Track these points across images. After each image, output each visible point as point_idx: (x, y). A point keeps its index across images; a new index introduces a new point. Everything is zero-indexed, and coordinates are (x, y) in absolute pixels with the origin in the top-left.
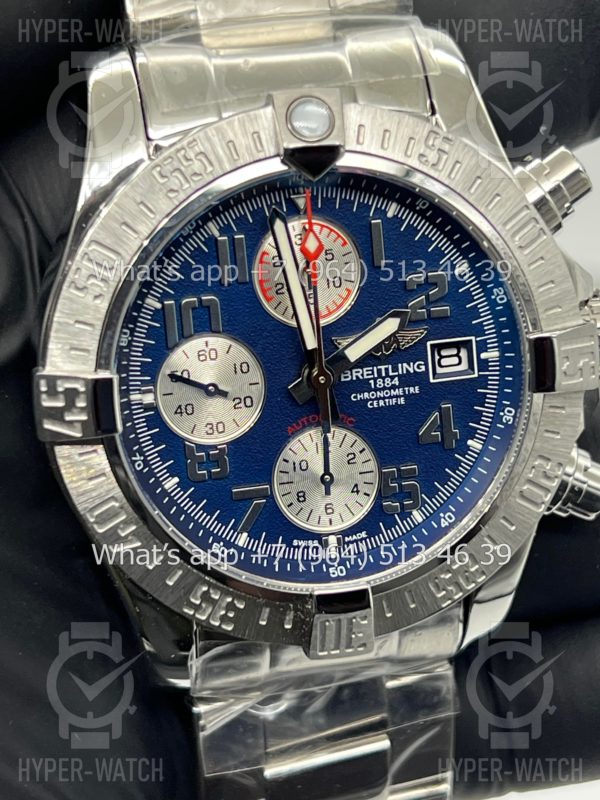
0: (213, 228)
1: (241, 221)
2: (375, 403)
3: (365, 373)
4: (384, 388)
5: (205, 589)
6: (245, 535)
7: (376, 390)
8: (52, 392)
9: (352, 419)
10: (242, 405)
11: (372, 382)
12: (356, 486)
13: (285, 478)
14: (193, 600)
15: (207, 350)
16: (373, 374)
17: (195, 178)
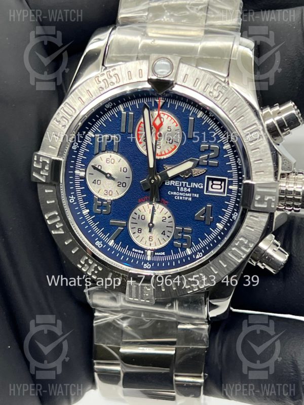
0: (121, 108)
1: (133, 107)
2: (178, 197)
3: (176, 183)
4: (183, 192)
5: (87, 258)
6: (113, 241)
7: (180, 192)
8: (38, 162)
9: (167, 202)
10: (121, 185)
11: (178, 188)
12: (164, 231)
13: (134, 221)
14: (81, 262)
15: (111, 159)
16: (179, 184)
17: (112, 84)
